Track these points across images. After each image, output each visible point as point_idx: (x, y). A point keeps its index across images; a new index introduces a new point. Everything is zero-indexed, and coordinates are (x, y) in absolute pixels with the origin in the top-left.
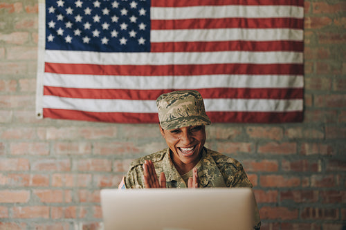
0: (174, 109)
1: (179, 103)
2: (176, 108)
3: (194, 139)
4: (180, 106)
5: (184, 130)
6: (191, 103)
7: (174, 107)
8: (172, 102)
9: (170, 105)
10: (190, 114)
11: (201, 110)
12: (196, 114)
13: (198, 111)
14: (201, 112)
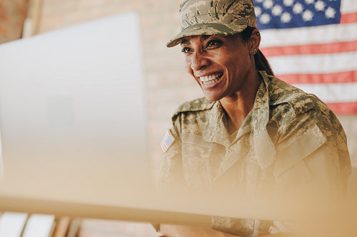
0: (183, 16)
2: (184, 13)
11: (224, 14)
12: (212, 20)
13: (217, 16)
14: (223, 18)
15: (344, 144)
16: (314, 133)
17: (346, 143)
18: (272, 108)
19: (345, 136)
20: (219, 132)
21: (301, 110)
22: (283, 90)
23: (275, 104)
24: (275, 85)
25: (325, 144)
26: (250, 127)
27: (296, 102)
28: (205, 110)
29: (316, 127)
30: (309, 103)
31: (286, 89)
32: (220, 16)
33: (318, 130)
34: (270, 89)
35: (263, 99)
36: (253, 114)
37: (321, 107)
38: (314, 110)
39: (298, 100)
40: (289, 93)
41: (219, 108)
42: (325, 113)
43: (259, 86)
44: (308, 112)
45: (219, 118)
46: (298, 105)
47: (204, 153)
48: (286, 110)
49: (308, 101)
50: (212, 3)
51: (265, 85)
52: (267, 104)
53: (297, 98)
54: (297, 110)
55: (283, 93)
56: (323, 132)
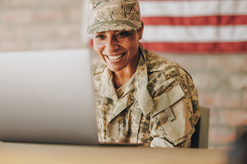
0: (99, 12)
1: (103, 6)
2: (100, 11)
3: (119, 46)
4: (104, 9)
5: (108, 35)
6: (117, 6)
7: (98, 10)
8: (97, 5)
9: (94, 8)
10: (115, 18)
11: (129, 14)
12: (122, 18)
13: (125, 15)
14: (129, 16)
15: (196, 96)
16: (177, 90)
17: (197, 95)
18: (149, 73)
19: (196, 91)
20: (109, 90)
21: (169, 76)
22: (156, 61)
23: (151, 71)
24: (150, 56)
25: (184, 97)
26: (134, 86)
27: (166, 70)
28: (99, 73)
29: (179, 86)
30: (173, 71)
31: (158, 60)
32: (127, 15)
33: (180, 88)
34: (147, 59)
35: (143, 67)
36: (136, 77)
37: (181, 73)
38: (177, 75)
39: (167, 69)
40: (160, 63)
41: (109, 72)
42: (183, 77)
43: (140, 57)
44: (173, 77)
45: (109, 79)
46: (167, 73)
47: (99, 105)
48: (159, 76)
49: (173, 69)
50: (122, 6)
51: (143, 57)
52: (146, 71)
53: (166, 68)
54: (167, 76)
55: (156, 63)
56: (183, 90)
